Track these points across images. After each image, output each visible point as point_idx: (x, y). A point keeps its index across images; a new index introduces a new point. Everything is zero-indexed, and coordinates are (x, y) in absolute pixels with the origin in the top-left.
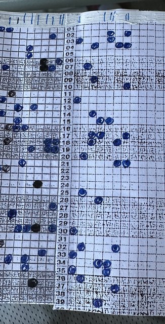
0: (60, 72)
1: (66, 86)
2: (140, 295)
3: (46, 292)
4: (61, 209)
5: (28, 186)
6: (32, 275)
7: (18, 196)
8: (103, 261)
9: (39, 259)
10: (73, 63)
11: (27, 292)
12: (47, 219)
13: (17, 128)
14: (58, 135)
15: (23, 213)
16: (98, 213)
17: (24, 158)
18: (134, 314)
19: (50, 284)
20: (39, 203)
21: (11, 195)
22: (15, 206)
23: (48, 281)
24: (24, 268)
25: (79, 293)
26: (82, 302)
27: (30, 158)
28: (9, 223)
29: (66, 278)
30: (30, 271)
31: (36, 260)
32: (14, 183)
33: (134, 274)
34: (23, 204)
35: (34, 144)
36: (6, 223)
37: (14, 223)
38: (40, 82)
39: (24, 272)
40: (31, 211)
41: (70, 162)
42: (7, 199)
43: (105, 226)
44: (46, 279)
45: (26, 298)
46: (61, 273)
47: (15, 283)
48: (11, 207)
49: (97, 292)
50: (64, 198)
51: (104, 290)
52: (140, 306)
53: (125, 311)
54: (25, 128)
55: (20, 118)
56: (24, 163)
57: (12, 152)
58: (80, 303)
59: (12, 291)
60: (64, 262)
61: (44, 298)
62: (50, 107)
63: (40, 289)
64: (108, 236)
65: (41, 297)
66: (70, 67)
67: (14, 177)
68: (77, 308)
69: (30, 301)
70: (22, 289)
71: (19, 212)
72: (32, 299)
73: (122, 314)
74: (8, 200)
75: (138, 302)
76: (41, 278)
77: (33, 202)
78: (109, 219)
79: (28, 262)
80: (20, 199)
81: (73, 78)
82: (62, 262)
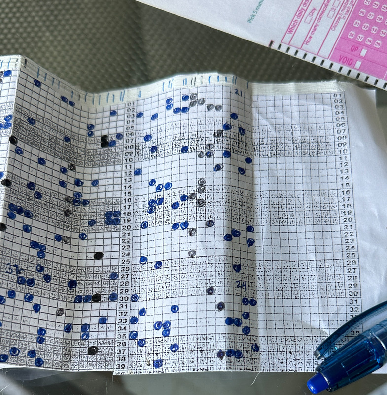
0: (121, 147)
1: (126, 160)
2: (199, 352)
3: (107, 359)
4: (122, 278)
5: (89, 258)
6: (92, 343)
7: (79, 268)
8: (163, 323)
9: (100, 327)
10: (134, 137)
11: (86, 359)
12: (107, 289)
13: (77, 202)
14: (119, 207)
15: (84, 284)
16: (158, 277)
17: (84, 232)
18: (194, 370)
19: (110, 351)
20: (100, 273)
21: (71, 266)
22: (75, 277)
23: (109, 348)
24: (85, 337)
25: (140, 356)
26: (143, 365)
27: (91, 231)
28: (69, 293)
29: (127, 343)
30: (90, 340)
31: (97, 328)
32: (75, 255)
33: (192, 331)
34: (84, 275)
35: (95, 218)
36: (66, 293)
37: (74, 293)
38: (101, 158)
39: (84, 341)
40: (92, 282)
41: (131, 232)
42: (68, 269)
43: (165, 288)
44: (106, 346)
45: (85, 365)
46: (122, 339)
47: (74, 352)
48: (71, 278)
49: (157, 354)
50: (125, 267)
51: (164, 351)
52: (199, 363)
53: (184, 368)
54: (85, 203)
55: (80, 193)
56: (85, 236)
57: (72, 224)
58: (141, 367)
59: (72, 359)
60: (125, 328)
61: (104, 365)
62: (111, 181)
63: (100, 356)
64: (167, 297)
65: (101, 364)
66: (130, 141)
67: (75, 249)
68: (138, 371)
69: (90, 367)
70: (82, 357)
71: (79, 283)
72: (92, 365)
73: (182, 371)
74: (68, 271)
75: (198, 358)
76: (102, 345)
77: (93, 273)
78: (168, 281)
79: (88, 331)
80: (80, 271)
81: (134, 151)
82: (123, 328)
